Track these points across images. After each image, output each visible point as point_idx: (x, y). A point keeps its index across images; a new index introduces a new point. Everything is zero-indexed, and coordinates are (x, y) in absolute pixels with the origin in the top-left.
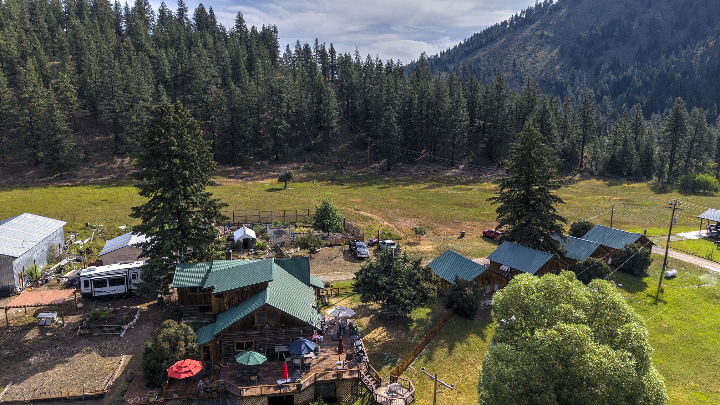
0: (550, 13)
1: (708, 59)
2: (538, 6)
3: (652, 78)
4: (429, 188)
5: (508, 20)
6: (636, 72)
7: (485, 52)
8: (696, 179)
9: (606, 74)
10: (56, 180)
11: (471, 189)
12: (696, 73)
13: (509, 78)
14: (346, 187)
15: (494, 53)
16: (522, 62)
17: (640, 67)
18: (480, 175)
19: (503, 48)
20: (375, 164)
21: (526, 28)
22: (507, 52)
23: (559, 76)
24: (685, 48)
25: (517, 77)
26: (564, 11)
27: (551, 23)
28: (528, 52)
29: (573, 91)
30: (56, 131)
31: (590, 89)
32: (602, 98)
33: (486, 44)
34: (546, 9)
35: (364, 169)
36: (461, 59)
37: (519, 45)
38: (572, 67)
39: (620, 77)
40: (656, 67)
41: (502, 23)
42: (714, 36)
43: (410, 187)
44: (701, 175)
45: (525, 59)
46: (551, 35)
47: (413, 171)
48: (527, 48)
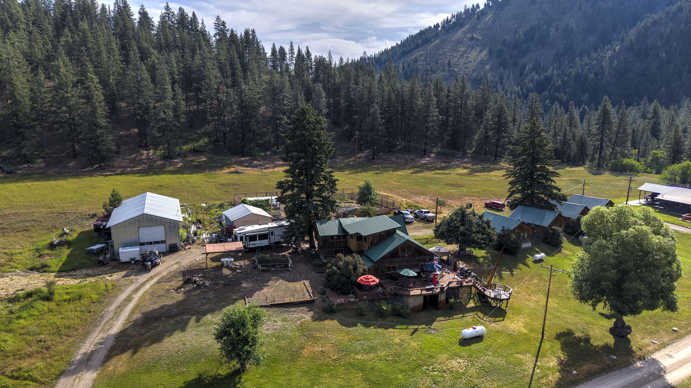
0: (478, 18)
1: (616, 62)
2: (467, 11)
3: (570, 78)
4: (415, 173)
5: (440, 23)
6: (555, 72)
7: (421, 53)
8: (624, 162)
9: (530, 74)
10: (96, 170)
11: (450, 174)
12: (606, 73)
13: (445, 76)
14: (346, 173)
15: (430, 54)
16: (456, 62)
17: (558, 68)
18: (450, 163)
19: (438, 49)
20: (360, 154)
21: (458, 31)
22: (442, 53)
23: (489, 75)
24: (596, 51)
25: (452, 76)
26: (490, 16)
27: (479, 27)
28: (460, 53)
29: (503, 89)
30: (97, 125)
31: (517, 87)
32: (527, 95)
33: (422, 45)
34: (474, 14)
35: (352, 159)
36: (399, 58)
37: (452, 46)
38: (500, 67)
39: (542, 77)
40: (573, 68)
41: (435, 26)
42: (619, 41)
43: (400, 173)
44: (628, 160)
45: (459, 60)
46: (480, 38)
47: (394, 159)
48: (459, 49)
